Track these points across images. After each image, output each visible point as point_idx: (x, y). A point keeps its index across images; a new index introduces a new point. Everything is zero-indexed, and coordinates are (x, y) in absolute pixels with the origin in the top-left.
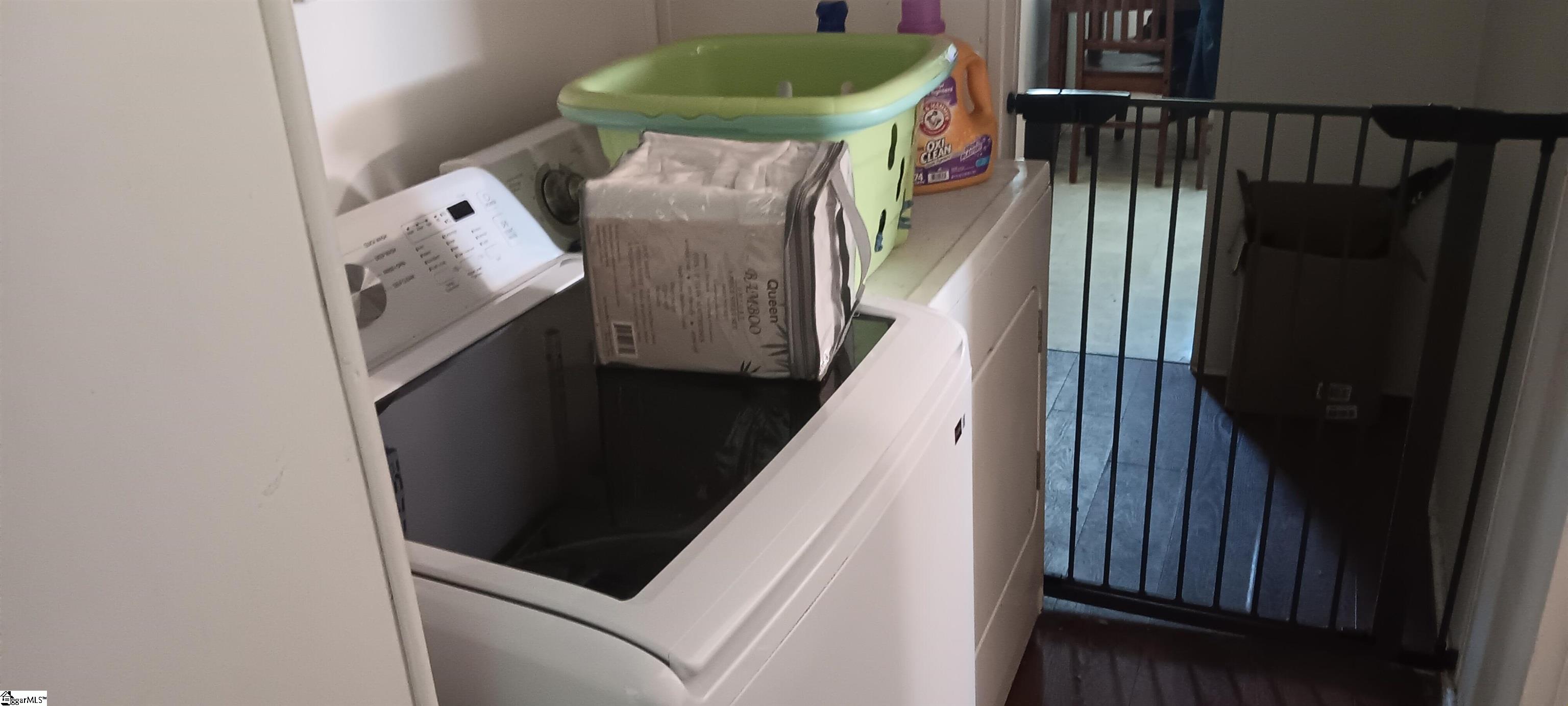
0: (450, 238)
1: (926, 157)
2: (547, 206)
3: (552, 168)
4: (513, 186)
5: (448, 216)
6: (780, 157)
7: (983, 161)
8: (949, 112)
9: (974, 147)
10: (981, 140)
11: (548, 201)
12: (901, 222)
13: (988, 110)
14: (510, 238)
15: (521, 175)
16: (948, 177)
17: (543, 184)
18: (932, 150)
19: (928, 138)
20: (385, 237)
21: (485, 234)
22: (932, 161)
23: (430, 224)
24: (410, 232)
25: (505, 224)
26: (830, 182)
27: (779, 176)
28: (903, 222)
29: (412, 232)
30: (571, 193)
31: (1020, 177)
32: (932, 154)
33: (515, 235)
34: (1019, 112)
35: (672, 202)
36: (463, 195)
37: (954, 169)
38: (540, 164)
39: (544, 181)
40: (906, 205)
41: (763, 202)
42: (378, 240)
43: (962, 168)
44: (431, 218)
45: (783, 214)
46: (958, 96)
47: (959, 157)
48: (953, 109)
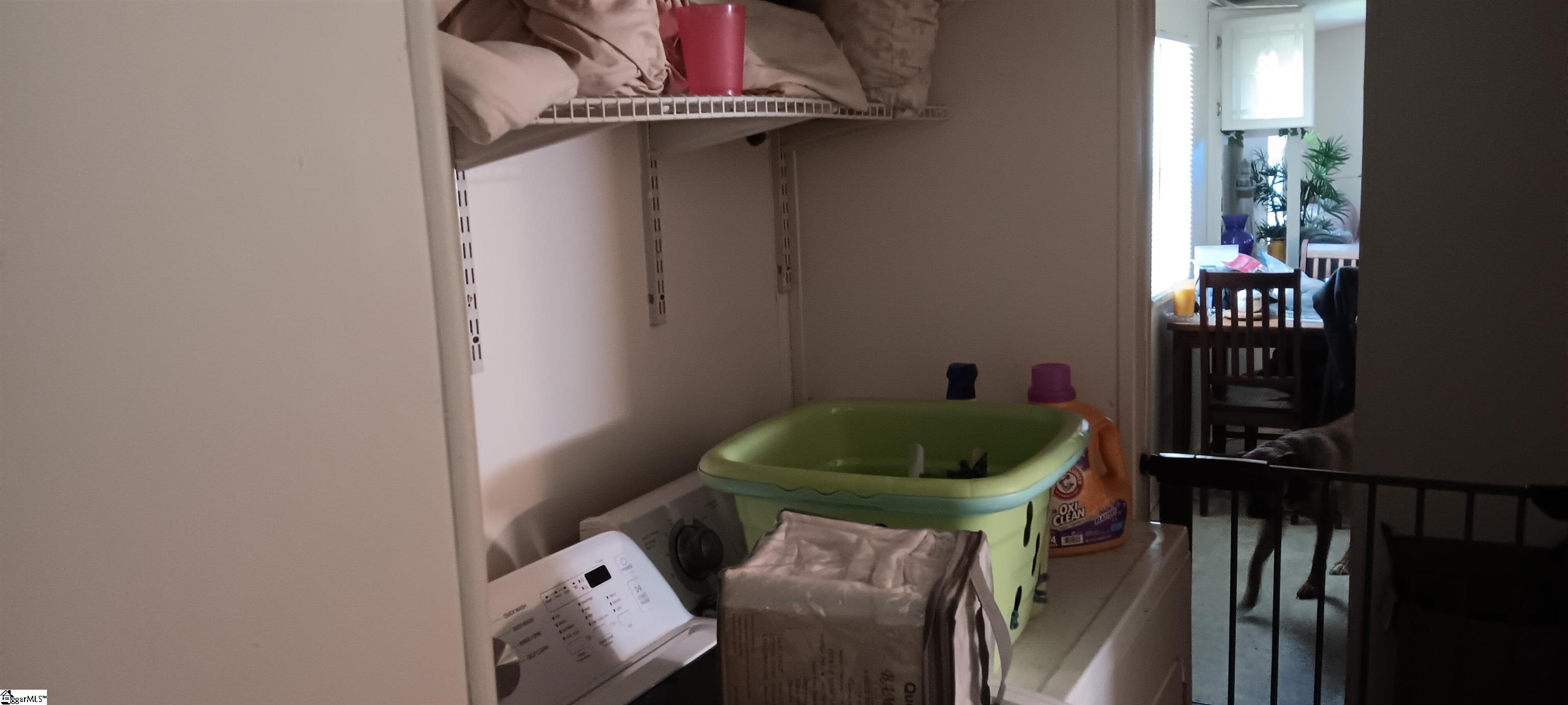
0: (585, 606)
1: (1058, 521)
2: (679, 561)
3: (686, 523)
4: (647, 547)
5: (586, 583)
6: (916, 550)
7: (1119, 526)
8: (1082, 476)
9: (1108, 512)
10: (1115, 505)
11: (680, 555)
12: (1037, 596)
13: (1121, 474)
14: (643, 603)
15: (655, 533)
16: (1082, 541)
17: (676, 541)
18: (1065, 513)
19: (1060, 502)
20: (525, 606)
21: (619, 600)
22: (1066, 523)
23: (568, 592)
24: (548, 600)
25: (639, 588)
26: (971, 581)
27: (917, 573)
28: (1038, 596)
29: (550, 600)
30: (703, 549)
31: (1156, 543)
32: (1065, 517)
33: (648, 600)
34: (1152, 474)
35: (809, 595)
36: (601, 561)
37: (1088, 533)
38: (674, 521)
39: (677, 537)
40: (1042, 578)
41: (901, 603)
42: (517, 610)
43: (1097, 532)
44: (570, 586)
45: (922, 616)
46: (1091, 460)
47: (1094, 521)
48: (1085, 474)
